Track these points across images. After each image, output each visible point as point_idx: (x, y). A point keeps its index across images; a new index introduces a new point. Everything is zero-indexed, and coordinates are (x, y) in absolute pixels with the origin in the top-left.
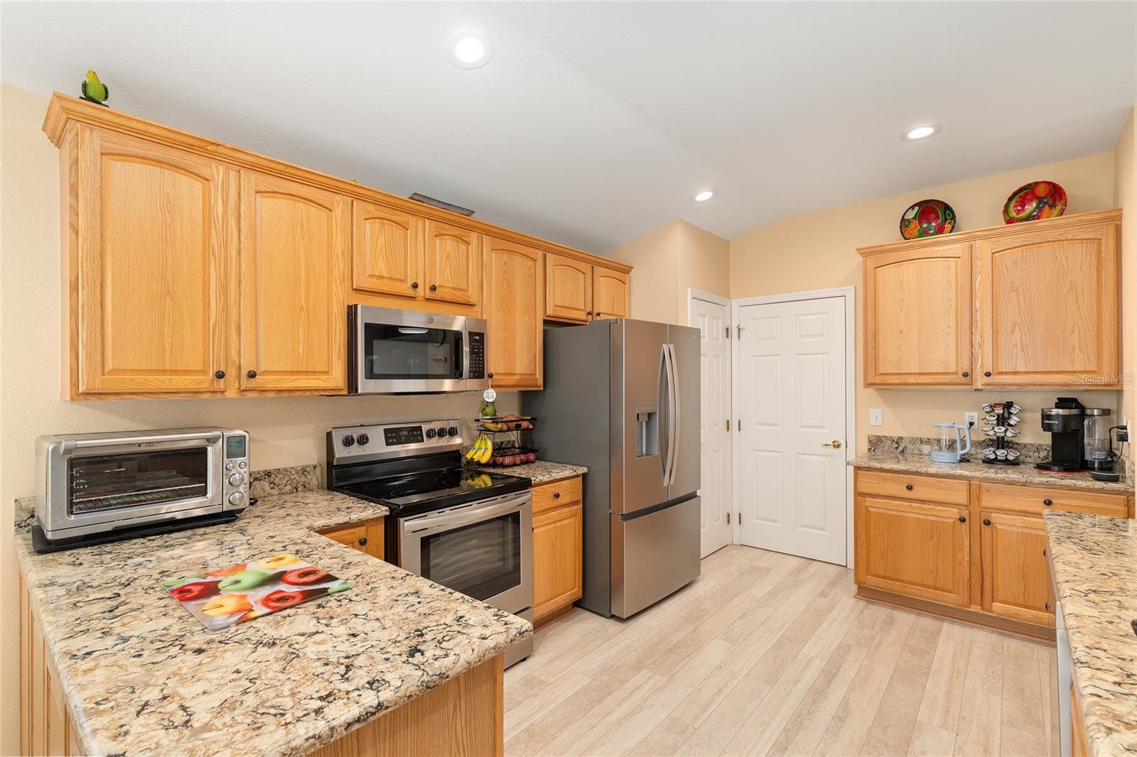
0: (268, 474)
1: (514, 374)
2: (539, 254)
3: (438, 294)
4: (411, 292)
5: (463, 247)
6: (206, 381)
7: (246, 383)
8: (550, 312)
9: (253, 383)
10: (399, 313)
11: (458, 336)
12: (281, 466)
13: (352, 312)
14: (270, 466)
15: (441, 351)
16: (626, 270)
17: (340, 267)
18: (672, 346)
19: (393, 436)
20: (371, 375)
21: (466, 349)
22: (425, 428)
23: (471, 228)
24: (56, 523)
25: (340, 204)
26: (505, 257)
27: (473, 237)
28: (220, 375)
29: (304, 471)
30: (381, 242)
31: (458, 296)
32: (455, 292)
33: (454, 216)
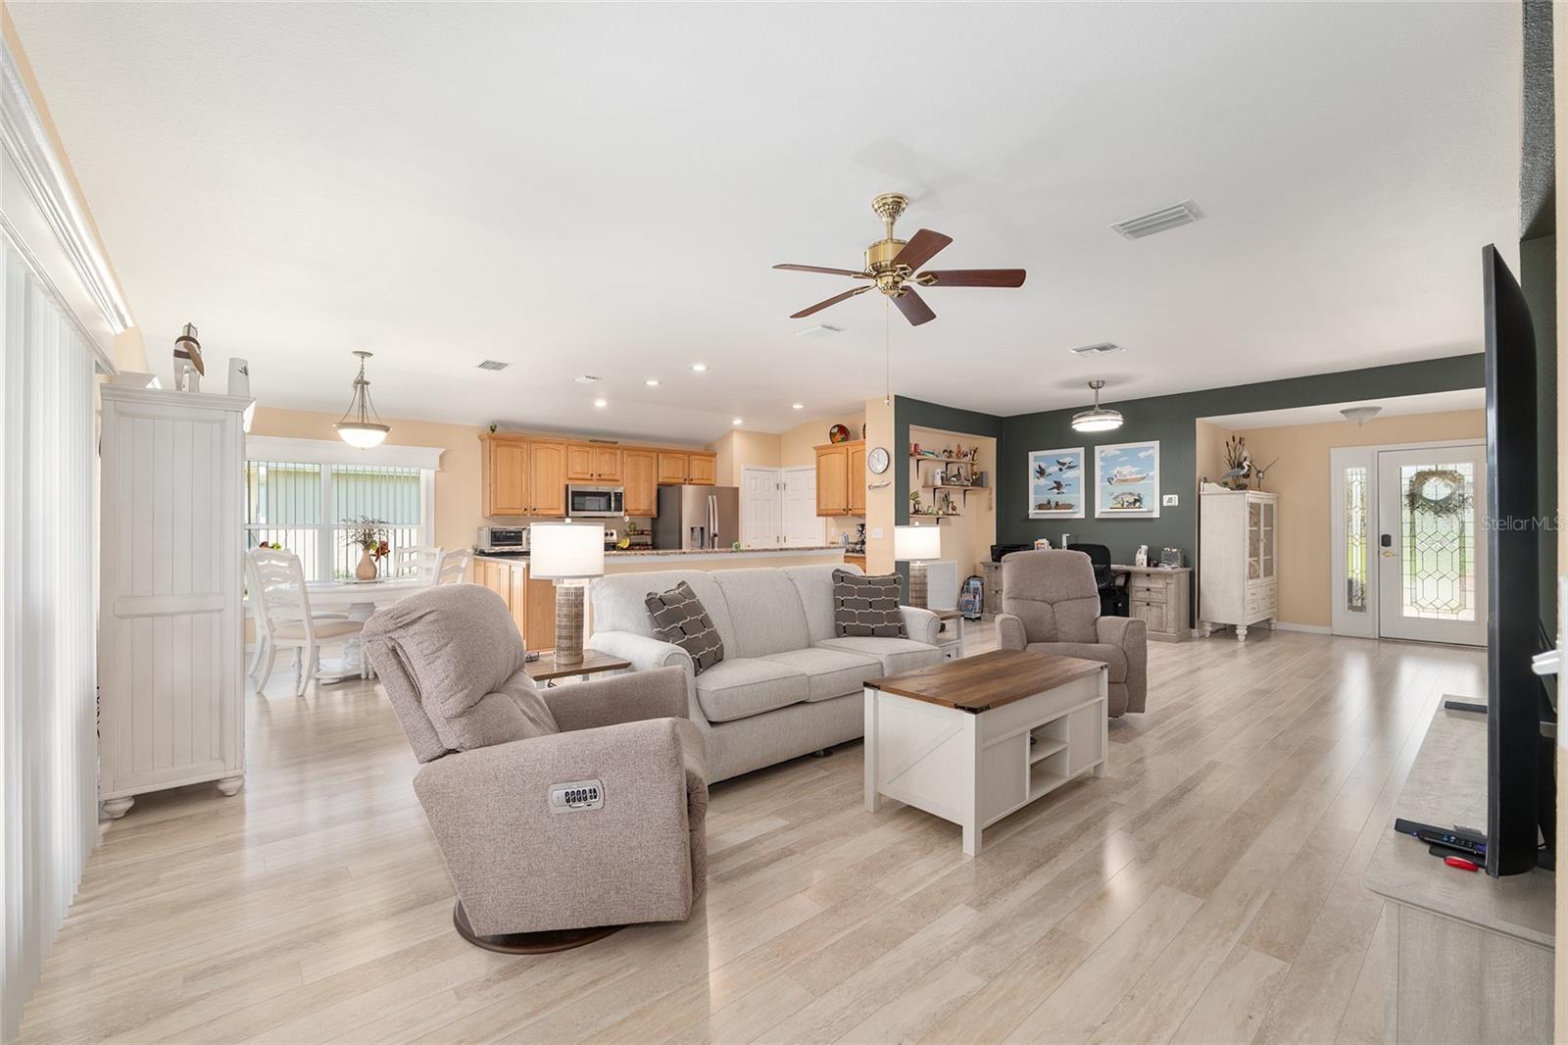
1: (640, 510)
2: (654, 455)
3: (602, 477)
4: (590, 477)
5: (613, 457)
6: (522, 512)
7: (533, 512)
8: (660, 480)
11: (610, 493)
13: (567, 486)
15: (603, 501)
16: (715, 455)
17: (563, 470)
18: (715, 497)
20: (573, 510)
21: (613, 498)
23: (618, 448)
24: (487, 548)
25: (562, 449)
26: (635, 458)
27: (619, 452)
28: (525, 509)
30: (579, 460)
31: (611, 477)
33: (608, 445)
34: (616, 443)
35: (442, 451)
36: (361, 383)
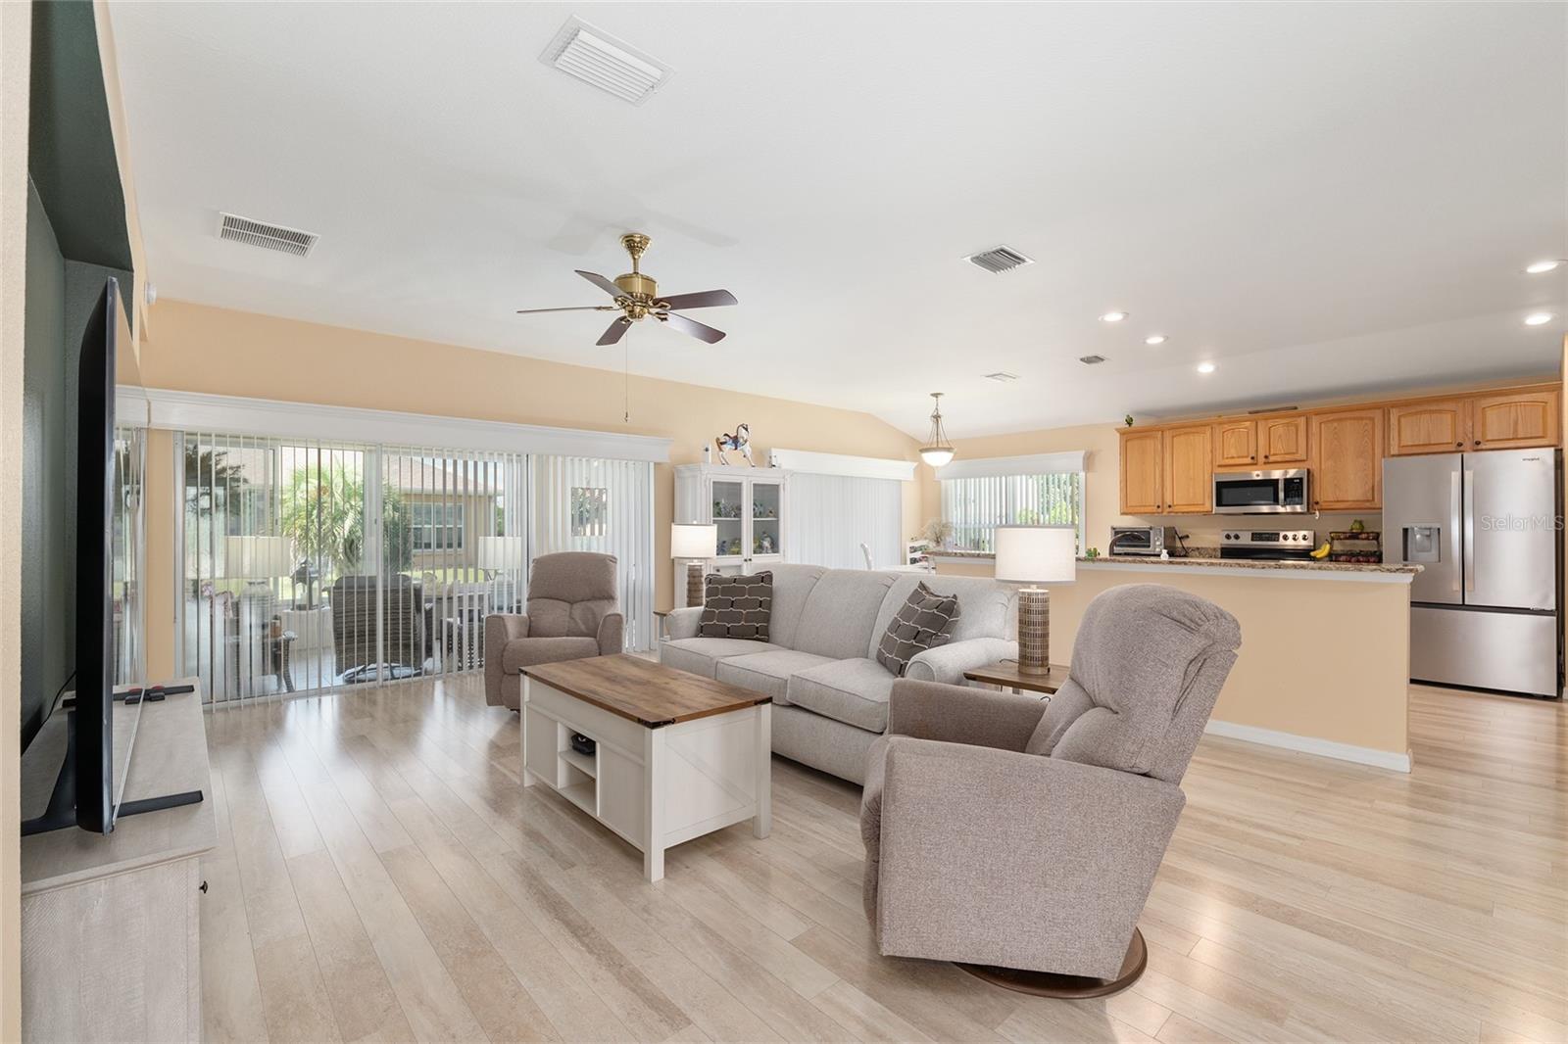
0: (1198, 549)
1: (1347, 501)
2: (1378, 413)
3: (1271, 458)
4: (1250, 462)
5: (1292, 428)
6: (1154, 509)
7: (1169, 509)
8: (1394, 452)
9: (1171, 509)
10: (1245, 474)
11: (1276, 481)
12: (1204, 546)
13: (1218, 477)
14: (1199, 546)
16: (1549, 389)
17: (1209, 457)
18: (1468, 473)
19: (1256, 536)
20: (1221, 505)
21: (1283, 488)
22: (1282, 534)
23: (1300, 416)
25: (1209, 430)
26: (1336, 423)
27: (1301, 420)
28: (1159, 507)
29: (1215, 549)
30: (1233, 440)
31: (1288, 458)
32: (1287, 456)
33: (1283, 413)
34: (1296, 408)
35: (1082, 453)
36: (937, 417)
